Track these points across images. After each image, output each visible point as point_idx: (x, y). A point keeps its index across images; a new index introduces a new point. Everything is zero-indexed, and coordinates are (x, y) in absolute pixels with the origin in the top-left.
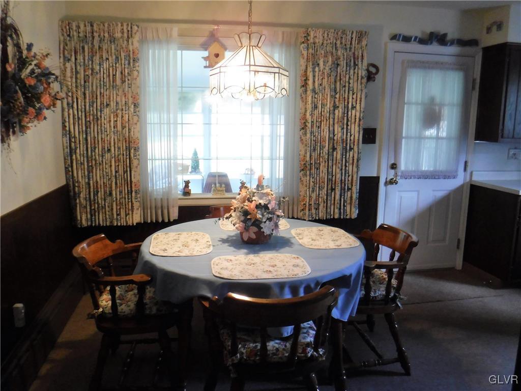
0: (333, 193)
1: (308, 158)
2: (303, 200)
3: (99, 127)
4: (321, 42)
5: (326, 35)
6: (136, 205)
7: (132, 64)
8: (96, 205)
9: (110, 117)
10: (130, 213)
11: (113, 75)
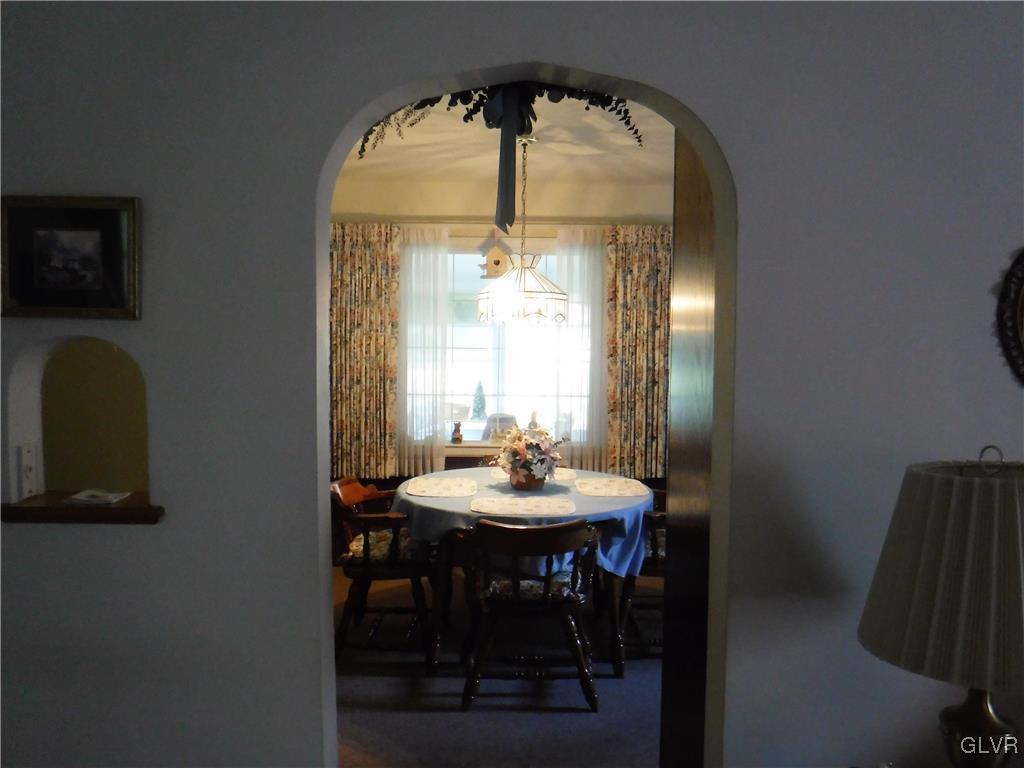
0: (654, 444)
1: (618, 395)
2: (614, 452)
3: (348, 352)
4: (635, 242)
5: (641, 233)
6: (391, 452)
7: (390, 275)
8: (340, 451)
9: (361, 340)
10: (383, 462)
11: (367, 288)
